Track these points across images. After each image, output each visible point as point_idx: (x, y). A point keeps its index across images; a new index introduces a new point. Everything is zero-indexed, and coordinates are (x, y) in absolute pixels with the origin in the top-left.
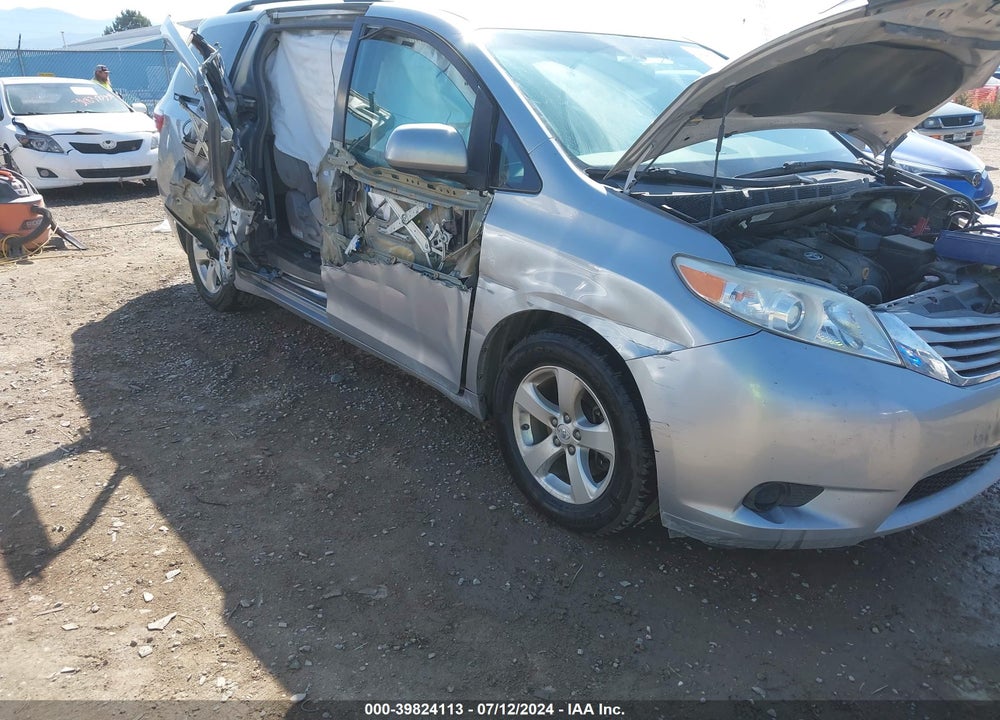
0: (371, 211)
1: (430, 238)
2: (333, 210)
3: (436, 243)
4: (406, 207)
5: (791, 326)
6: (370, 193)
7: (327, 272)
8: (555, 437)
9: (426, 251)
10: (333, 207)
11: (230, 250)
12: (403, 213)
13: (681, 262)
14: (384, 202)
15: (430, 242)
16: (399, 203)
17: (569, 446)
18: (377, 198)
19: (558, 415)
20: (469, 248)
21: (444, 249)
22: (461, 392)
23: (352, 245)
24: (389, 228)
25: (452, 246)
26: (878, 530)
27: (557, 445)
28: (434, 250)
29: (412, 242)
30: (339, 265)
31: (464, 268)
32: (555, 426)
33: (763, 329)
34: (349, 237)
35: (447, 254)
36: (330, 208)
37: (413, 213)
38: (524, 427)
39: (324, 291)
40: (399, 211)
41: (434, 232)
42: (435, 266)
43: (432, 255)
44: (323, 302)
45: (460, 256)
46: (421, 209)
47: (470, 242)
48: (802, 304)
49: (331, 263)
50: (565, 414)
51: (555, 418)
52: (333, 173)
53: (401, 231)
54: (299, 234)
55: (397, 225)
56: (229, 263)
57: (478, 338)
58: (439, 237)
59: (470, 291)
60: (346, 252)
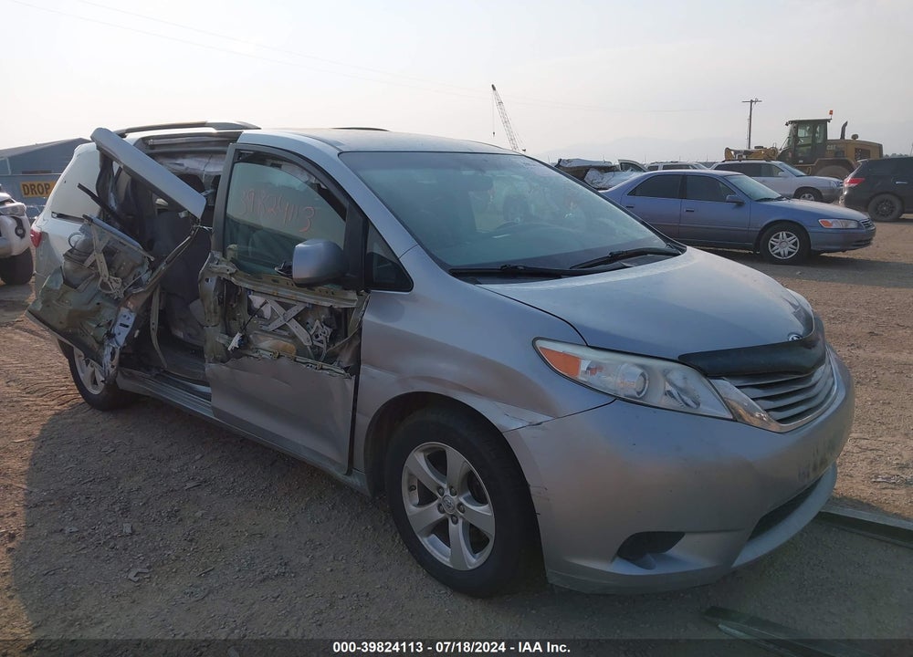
0: (252, 311)
1: (311, 333)
2: (215, 312)
3: (317, 337)
4: (286, 307)
5: (639, 393)
6: (250, 296)
7: (211, 368)
8: (440, 505)
9: (308, 344)
10: (215, 309)
11: (118, 351)
12: (284, 311)
13: (540, 344)
14: (265, 303)
15: (311, 336)
16: (281, 304)
17: (452, 516)
18: (257, 301)
19: (445, 486)
20: (350, 342)
21: (325, 343)
22: (349, 473)
23: (235, 342)
24: (270, 326)
25: (333, 339)
26: (734, 565)
27: (442, 512)
28: (315, 343)
29: (294, 337)
30: (223, 362)
31: (346, 359)
32: (442, 495)
33: (617, 398)
34: (232, 336)
35: (328, 346)
36: (212, 311)
37: (293, 312)
38: (411, 489)
39: (208, 386)
40: (279, 310)
41: (314, 328)
42: (317, 357)
43: (313, 347)
44: (207, 397)
45: (342, 348)
46: (301, 308)
47: (349, 336)
48: (647, 375)
49: (216, 360)
50: (451, 488)
51: (441, 487)
52: (215, 278)
53: (283, 327)
54: (180, 334)
55: (278, 323)
56: (115, 362)
57: (364, 421)
58: (320, 332)
59: (353, 378)
60: (229, 349)
